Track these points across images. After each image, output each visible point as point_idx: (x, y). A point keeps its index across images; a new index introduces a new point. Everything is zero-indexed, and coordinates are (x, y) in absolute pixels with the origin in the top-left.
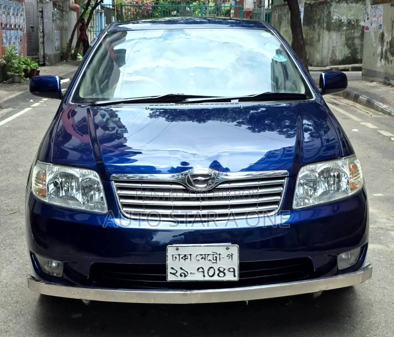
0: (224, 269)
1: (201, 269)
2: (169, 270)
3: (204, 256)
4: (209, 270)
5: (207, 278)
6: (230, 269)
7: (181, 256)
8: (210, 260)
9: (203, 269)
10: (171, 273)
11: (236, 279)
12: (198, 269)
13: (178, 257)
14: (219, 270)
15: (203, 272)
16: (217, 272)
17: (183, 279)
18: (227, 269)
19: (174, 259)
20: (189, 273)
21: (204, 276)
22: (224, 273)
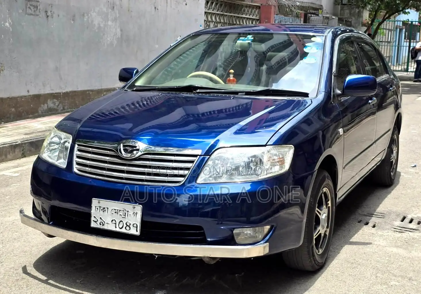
0: (130, 224)
1: (114, 221)
2: (93, 219)
3: (117, 211)
4: (119, 223)
5: (118, 229)
6: (134, 224)
7: (101, 208)
8: (121, 215)
9: (116, 221)
10: (93, 220)
11: (138, 233)
12: (112, 221)
13: (99, 208)
14: (126, 224)
15: (116, 224)
16: (125, 226)
17: (101, 227)
18: (132, 224)
19: (96, 210)
20: (106, 223)
21: (116, 227)
22: (130, 227)
